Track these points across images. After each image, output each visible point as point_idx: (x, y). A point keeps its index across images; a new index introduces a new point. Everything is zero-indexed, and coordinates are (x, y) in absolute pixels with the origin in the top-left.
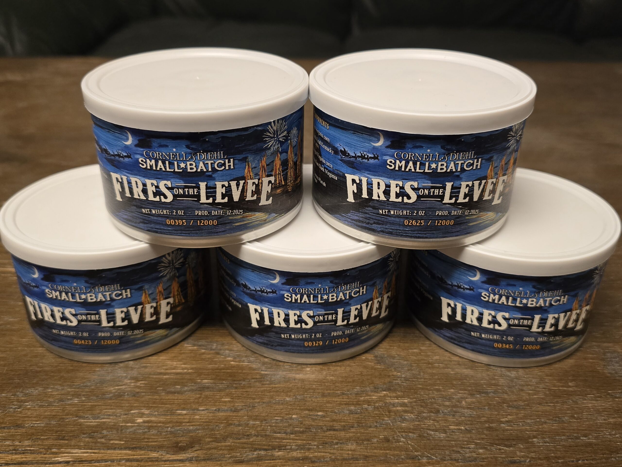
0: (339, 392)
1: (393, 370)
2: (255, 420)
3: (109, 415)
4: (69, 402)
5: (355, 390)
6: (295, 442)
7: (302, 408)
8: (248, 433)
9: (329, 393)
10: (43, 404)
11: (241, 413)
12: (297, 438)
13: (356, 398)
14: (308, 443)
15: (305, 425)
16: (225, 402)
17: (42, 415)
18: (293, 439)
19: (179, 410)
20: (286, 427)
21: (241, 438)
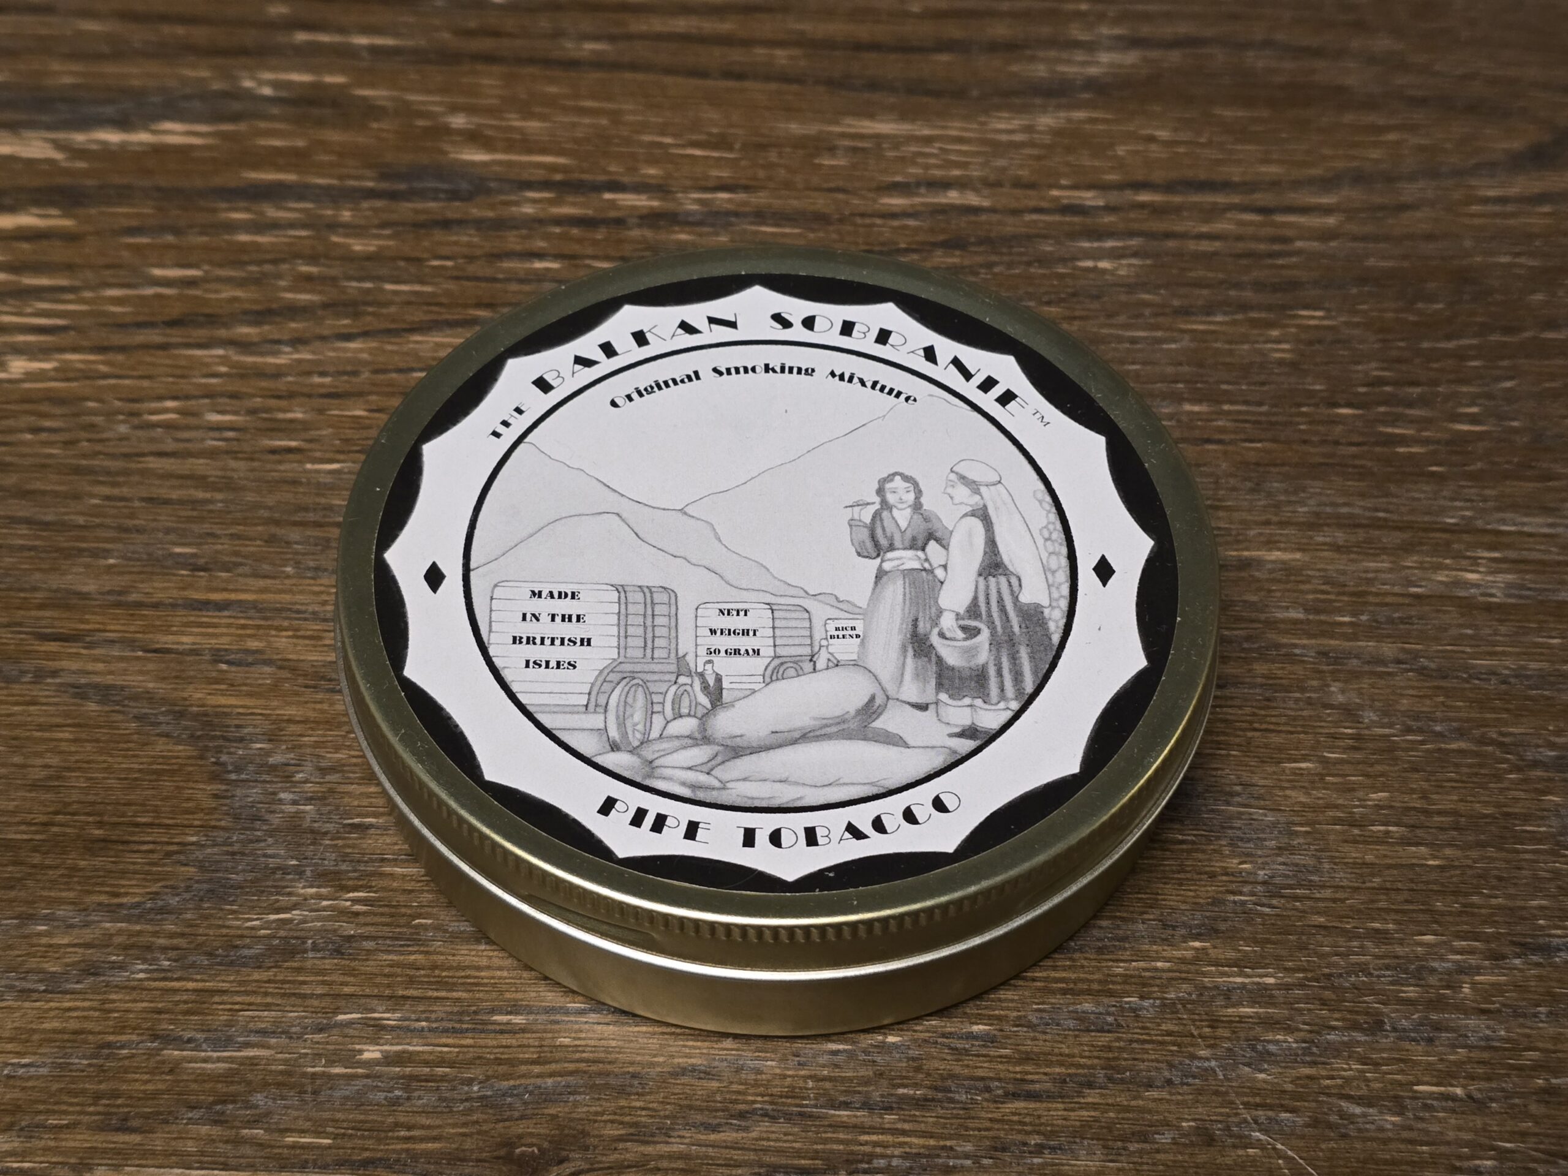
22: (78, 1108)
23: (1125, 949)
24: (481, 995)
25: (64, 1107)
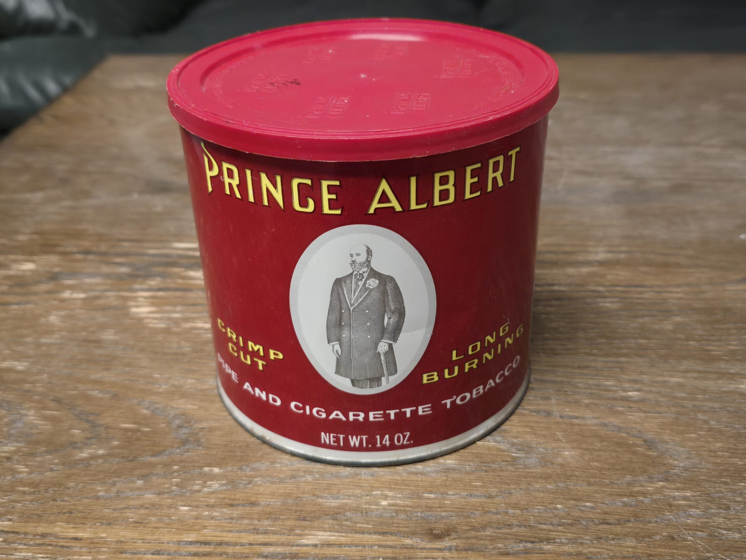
0: (607, 481)
1: (668, 458)
2: (514, 508)
3: (349, 496)
4: (303, 479)
5: (625, 479)
6: (565, 535)
7: (566, 497)
8: (509, 523)
9: (595, 482)
10: (274, 480)
11: (497, 500)
12: (566, 530)
13: (628, 489)
14: (579, 537)
15: (572, 516)
16: (476, 486)
17: (276, 493)
18: (561, 532)
19: (426, 494)
20: (551, 518)
21: (502, 527)
22: (290, 514)
23: (636, 484)
24: (419, 488)
25: (286, 513)
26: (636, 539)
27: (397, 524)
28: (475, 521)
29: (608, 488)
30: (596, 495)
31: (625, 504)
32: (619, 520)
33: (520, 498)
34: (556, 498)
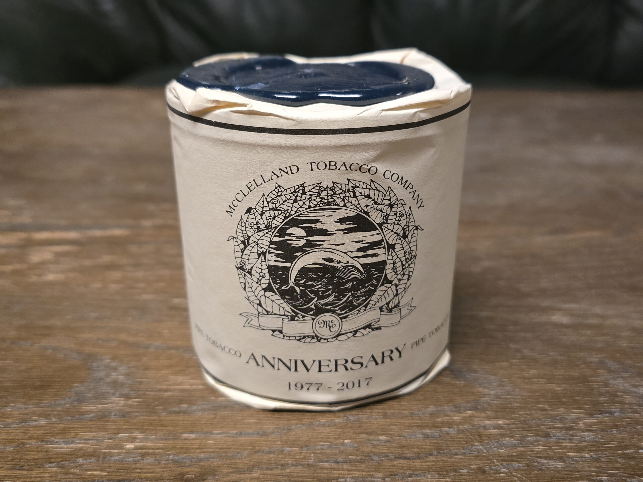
0: (406, 412)
1: (477, 386)
2: (292, 445)
3: (87, 439)
4: (35, 424)
5: (428, 409)
6: (350, 474)
7: (356, 431)
8: (283, 462)
9: (393, 414)
11: (271, 438)
12: (353, 468)
13: (431, 420)
14: (369, 475)
15: (362, 452)
16: (249, 424)
18: (347, 470)
19: (186, 434)
20: (336, 455)
21: (273, 468)
23: (441, 414)
24: (179, 428)
26: (438, 474)
27: (141, 469)
28: (240, 461)
29: (408, 420)
30: (392, 427)
31: (426, 436)
32: (420, 453)
33: (301, 435)
34: (344, 433)
